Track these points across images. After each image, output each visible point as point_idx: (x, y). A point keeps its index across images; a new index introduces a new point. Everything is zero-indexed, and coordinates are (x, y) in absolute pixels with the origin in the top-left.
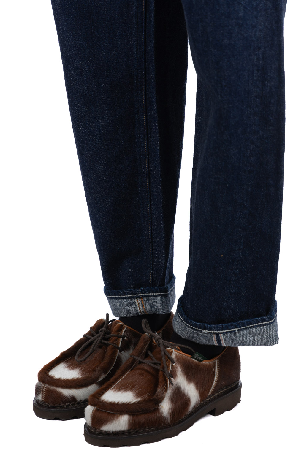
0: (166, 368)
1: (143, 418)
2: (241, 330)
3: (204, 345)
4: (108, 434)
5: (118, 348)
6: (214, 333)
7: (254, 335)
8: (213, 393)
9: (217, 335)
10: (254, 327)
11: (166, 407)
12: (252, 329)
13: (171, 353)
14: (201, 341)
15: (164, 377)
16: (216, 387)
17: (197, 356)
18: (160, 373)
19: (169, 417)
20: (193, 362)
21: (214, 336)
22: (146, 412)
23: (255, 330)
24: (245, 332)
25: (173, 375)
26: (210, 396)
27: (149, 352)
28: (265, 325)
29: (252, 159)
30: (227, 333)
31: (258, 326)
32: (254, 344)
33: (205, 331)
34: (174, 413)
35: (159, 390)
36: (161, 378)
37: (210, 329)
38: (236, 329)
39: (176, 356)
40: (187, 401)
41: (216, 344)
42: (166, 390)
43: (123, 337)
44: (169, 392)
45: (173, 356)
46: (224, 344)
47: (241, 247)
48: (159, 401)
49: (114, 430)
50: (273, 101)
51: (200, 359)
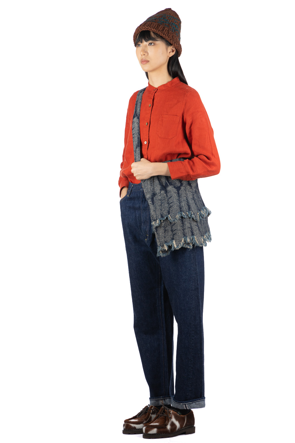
0: (169, 416)
1: (162, 430)
2: (193, 403)
3: (182, 410)
4: (150, 434)
5: (151, 413)
6: (184, 404)
7: (197, 404)
8: (185, 426)
9: (185, 405)
10: (197, 402)
11: (169, 427)
12: (196, 403)
13: (170, 411)
14: (180, 408)
15: (168, 418)
16: (186, 424)
17: (179, 412)
18: (167, 417)
19: (170, 430)
20: (177, 415)
21: (184, 405)
22: (162, 428)
23: (197, 403)
24: (194, 404)
25: (171, 418)
26: (184, 427)
27: (164, 413)
28: (200, 401)
29: (193, 345)
30: (188, 404)
31: (198, 402)
32: (197, 408)
33: (181, 404)
34: (171, 429)
35: (166, 422)
36: (167, 419)
37: (183, 403)
38: (191, 403)
39: (172, 412)
40: (176, 427)
41: (186, 409)
42: (169, 422)
43: (153, 410)
44: (170, 423)
45: (171, 412)
46: (188, 409)
47: (192, 374)
48: (167, 425)
49: (152, 433)
50: (198, 327)
51: (180, 414)
